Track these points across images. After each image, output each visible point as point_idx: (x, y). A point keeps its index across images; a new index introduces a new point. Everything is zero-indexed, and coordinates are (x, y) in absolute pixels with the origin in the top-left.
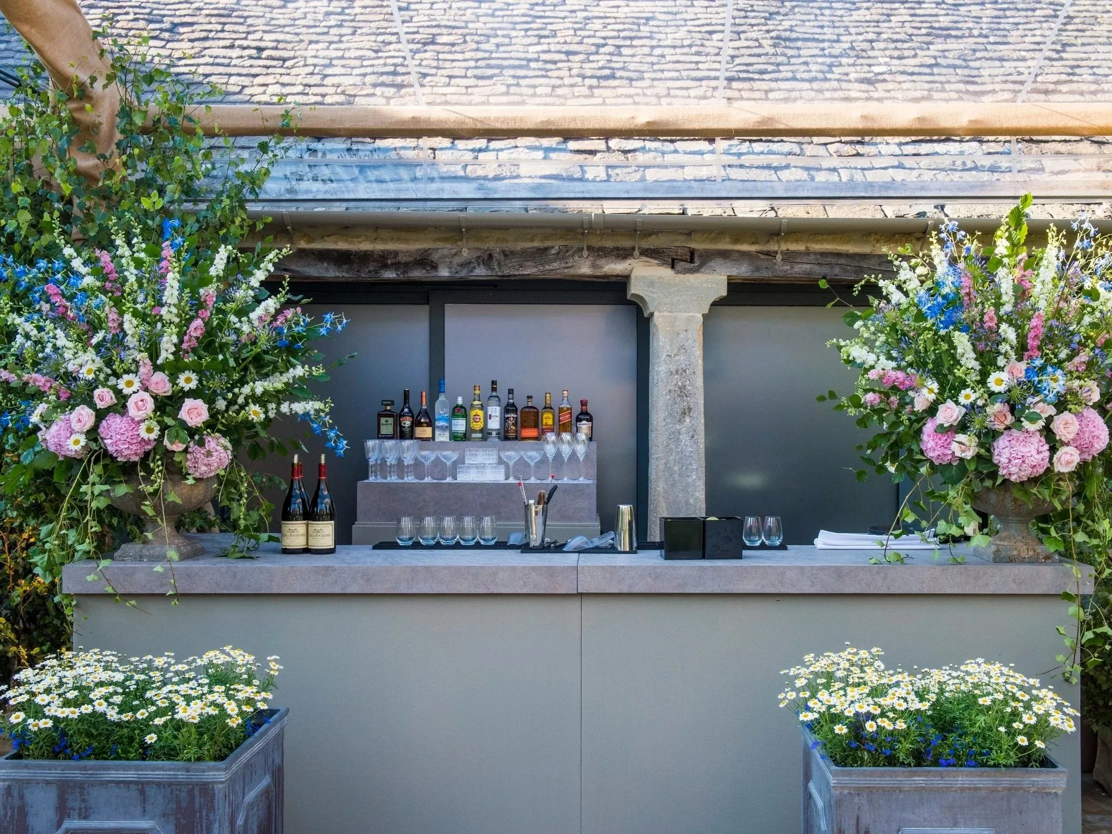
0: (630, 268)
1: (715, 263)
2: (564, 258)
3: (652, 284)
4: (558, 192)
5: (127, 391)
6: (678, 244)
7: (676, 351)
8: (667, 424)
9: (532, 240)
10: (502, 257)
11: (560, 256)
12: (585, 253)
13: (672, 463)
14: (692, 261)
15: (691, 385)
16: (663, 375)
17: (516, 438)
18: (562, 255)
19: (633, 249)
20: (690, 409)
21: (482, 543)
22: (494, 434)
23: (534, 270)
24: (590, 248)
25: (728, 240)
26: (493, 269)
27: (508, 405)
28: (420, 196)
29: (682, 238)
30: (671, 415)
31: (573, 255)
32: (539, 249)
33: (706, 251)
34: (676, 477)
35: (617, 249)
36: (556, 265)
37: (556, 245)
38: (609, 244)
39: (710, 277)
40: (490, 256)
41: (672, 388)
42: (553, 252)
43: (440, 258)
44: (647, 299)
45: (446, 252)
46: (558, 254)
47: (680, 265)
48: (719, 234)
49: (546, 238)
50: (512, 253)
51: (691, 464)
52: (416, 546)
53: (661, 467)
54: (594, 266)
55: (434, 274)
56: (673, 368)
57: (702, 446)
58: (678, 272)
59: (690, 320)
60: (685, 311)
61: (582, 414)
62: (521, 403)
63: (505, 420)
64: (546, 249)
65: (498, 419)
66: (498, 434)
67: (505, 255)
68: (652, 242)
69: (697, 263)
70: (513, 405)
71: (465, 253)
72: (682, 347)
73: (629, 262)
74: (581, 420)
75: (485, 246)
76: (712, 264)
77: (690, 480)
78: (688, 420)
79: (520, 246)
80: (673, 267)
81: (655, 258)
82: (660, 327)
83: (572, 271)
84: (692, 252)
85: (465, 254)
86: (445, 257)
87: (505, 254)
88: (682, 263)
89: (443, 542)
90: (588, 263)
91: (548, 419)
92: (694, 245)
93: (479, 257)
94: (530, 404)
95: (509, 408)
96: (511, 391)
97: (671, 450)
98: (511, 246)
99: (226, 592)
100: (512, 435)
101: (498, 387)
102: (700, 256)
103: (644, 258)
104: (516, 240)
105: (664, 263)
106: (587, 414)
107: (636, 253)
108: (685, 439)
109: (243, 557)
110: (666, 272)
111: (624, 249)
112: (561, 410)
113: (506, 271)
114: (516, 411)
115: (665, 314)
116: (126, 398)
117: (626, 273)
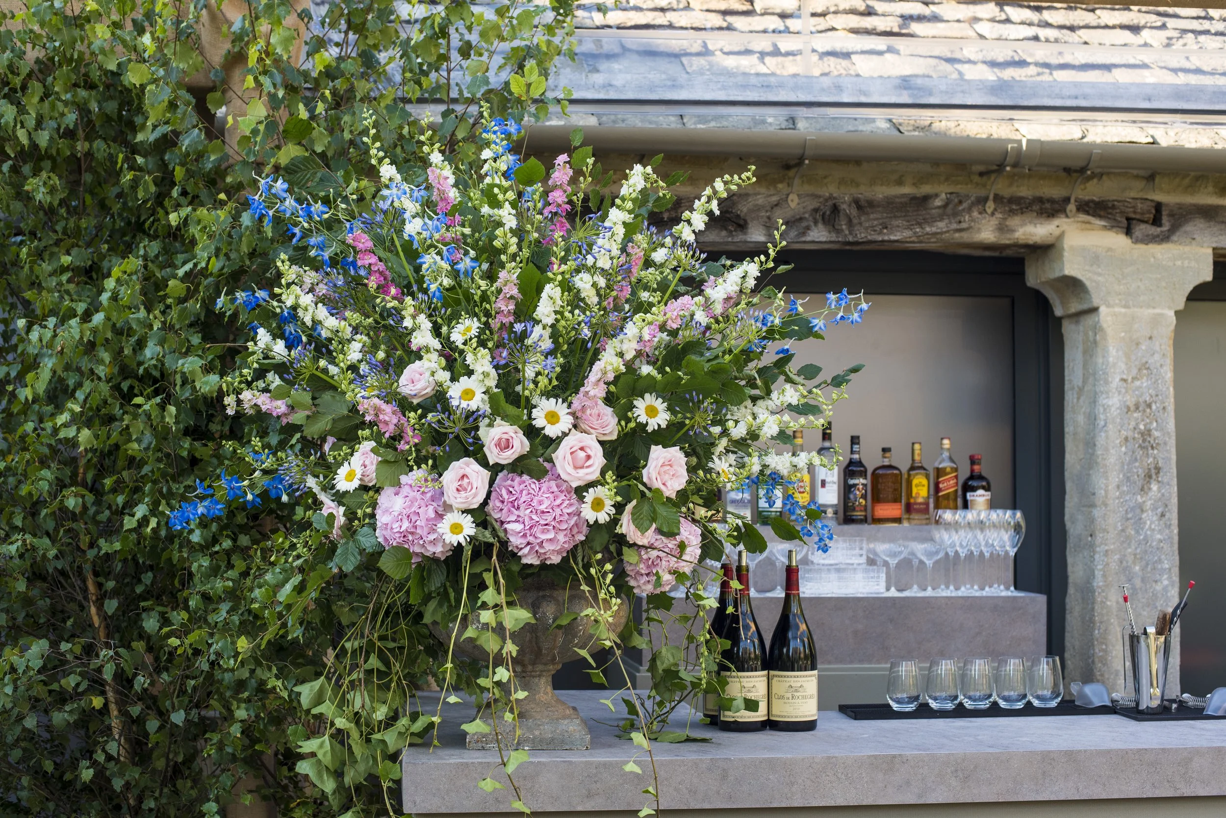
0: (1057, 232)
1: (1195, 227)
2: (955, 214)
3: (1095, 259)
4: (1035, 95)
5: (551, 431)
6: (1133, 194)
7: (1134, 371)
8: (1122, 494)
9: (900, 182)
10: (854, 212)
11: (949, 210)
12: (990, 206)
13: (1130, 559)
14: (1156, 221)
15: (1160, 428)
16: (1114, 412)
17: (864, 521)
18: (951, 210)
19: (1067, 200)
20: (1158, 470)
21: (1003, 704)
22: (830, 512)
23: (907, 234)
24: (998, 199)
25: (1210, 189)
26: (838, 231)
27: (851, 463)
28: (803, 98)
29: (1140, 184)
30: (1128, 479)
31: (969, 210)
32: (913, 198)
33: (1180, 206)
34: (1138, 582)
35: (1040, 200)
36: (941, 225)
37: (941, 192)
38: (1024, 191)
39: (1187, 249)
40: (835, 209)
41: (1130, 434)
42: (938, 202)
43: (751, 211)
44: (1088, 283)
45: (761, 200)
46: (945, 206)
47: (1141, 230)
48: (1197, 179)
49: (922, 179)
50: (871, 204)
51: (1160, 561)
52: (924, 712)
53: (1114, 566)
54: (1002, 228)
55: (739, 237)
56: (1131, 401)
57: (1176, 531)
58: (1136, 241)
59: (1156, 321)
60: (1149, 306)
61: (972, 477)
62: (872, 459)
63: (846, 490)
64: (926, 199)
65: (835, 487)
66: (836, 513)
67: (859, 207)
68: (1093, 191)
69: (1166, 226)
70: (860, 463)
71: (794, 202)
72: (1145, 366)
73: (1056, 222)
74: (974, 489)
75: (825, 192)
76: (1188, 228)
77: (1159, 587)
78: (1154, 487)
79: (881, 192)
80: (1128, 232)
81: (1100, 217)
82: (1110, 331)
83: (965, 237)
84: (1158, 207)
85: (793, 205)
86: (758, 208)
87: (857, 204)
88: (1143, 226)
89: (968, 704)
90: (994, 222)
91: (921, 488)
92: (1159, 197)
93: (816, 210)
94: (886, 462)
95: (852, 469)
96: (855, 440)
97: (1128, 538)
98: (865, 192)
99: (707, 806)
100: (859, 514)
101: (834, 432)
102: (1171, 215)
103: (1083, 217)
104: (873, 182)
105: (1114, 226)
106: (981, 477)
107: (1072, 207)
108: (1150, 519)
109: (689, 740)
110: (1118, 241)
111: (1051, 201)
112: (939, 472)
113: (862, 235)
114: (863, 474)
115: (1117, 309)
116: (552, 443)
117: (1050, 241)
